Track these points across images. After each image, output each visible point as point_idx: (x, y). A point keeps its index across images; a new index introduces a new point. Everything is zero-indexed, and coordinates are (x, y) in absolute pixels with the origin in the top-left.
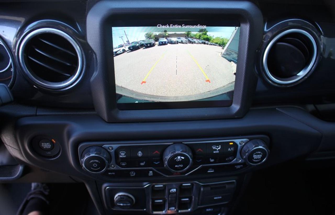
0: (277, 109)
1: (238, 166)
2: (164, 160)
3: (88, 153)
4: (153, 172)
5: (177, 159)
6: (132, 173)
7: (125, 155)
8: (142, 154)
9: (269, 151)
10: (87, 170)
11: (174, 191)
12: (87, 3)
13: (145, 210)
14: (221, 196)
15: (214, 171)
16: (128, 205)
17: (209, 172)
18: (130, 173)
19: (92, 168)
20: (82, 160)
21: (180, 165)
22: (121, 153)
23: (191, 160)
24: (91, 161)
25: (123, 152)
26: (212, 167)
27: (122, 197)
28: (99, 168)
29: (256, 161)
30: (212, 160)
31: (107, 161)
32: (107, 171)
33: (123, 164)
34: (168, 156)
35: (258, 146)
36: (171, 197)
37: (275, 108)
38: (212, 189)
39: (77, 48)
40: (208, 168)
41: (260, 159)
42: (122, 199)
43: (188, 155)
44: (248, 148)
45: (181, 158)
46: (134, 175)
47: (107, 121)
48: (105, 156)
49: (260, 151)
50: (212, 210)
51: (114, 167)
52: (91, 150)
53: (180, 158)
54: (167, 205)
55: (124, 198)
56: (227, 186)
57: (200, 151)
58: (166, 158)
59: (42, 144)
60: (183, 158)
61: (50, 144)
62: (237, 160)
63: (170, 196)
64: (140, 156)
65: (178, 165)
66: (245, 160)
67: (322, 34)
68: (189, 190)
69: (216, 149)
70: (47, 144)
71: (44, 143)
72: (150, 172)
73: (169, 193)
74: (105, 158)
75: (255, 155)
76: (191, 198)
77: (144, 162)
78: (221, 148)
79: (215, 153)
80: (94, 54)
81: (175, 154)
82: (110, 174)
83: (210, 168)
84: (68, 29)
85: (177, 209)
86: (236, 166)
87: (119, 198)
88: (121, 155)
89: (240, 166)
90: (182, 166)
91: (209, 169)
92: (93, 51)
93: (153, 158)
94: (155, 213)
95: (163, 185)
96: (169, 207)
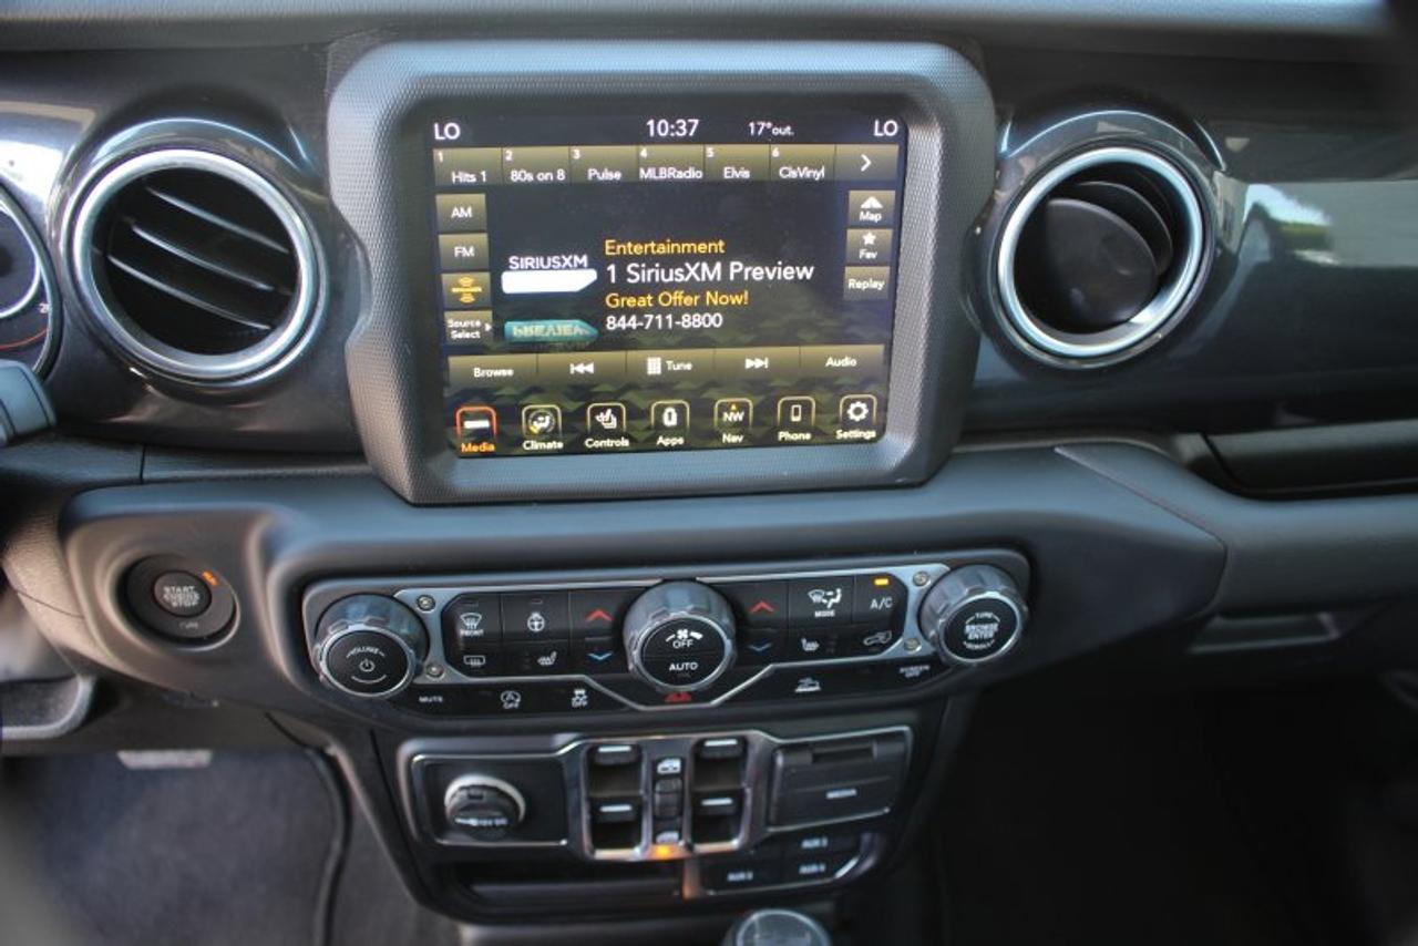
0: (1058, 450)
1: (912, 669)
2: (627, 643)
3: (342, 620)
4: (589, 690)
5: (676, 639)
6: (510, 695)
7: (478, 627)
8: (543, 623)
9: (1025, 608)
10: (336, 687)
11: (675, 768)
12: (330, 55)
13: (564, 842)
14: (857, 788)
15: (820, 685)
16: (499, 822)
17: (800, 690)
18: (502, 695)
19: (353, 678)
20: (318, 646)
21: (687, 664)
22: (466, 618)
23: (728, 643)
24: (353, 652)
25: (471, 617)
26: (814, 673)
27: (473, 792)
28: (384, 677)
29: (977, 647)
30: (811, 647)
31: (411, 651)
32: (414, 691)
33: (475, 663)
34: (640, 629)
35: (982, 592)
36: (661, 793)
37: (1052, 448)
38: (816, 758)
39: (295, 225)
40: (796, 676)
41: (993, 641)
42: (475, 801)
43: (717, 623)
44: (946, 597)
45: (690, 638)
46: (516, 705)
47: (409, 498)
48: (404, 631)
49: (988, 611)
50: (825, 842)
51: (439, 673)
52: (353, 609)
53: (686, 636)
54: (647, 825)
55: (480, 797)
56: (876, 749)
57: (762, 609)
58: (633, 639)
59: (163, 592)
60: (698, 636)
61: (195, 590)
62: (905, 646)
63: (658, 788)
64: (537, 630)
65: (679, 661)
66: (933, 644)
67: (1218, 166)
68: (731, 763)
69: (825, 601)
70: (185, 589)
71: (173, 588)
72: (577, 692)
73: (656, 778)
74: (406, 638)
75: (971, 623)
76: (738, 796)
77: (554, 654)
78: (842, 599)
79: (821, 618)
80: (357, 248)
81: (665, 620)
82: (423, 700)
83: (803, 677)
84: (256, 153)
85: (689, 840)
86: (902, 670)
87: (461, 798)
88: (466, 628)
89: (921, 668)
90: (694, 666)
91: (801, 681)
92: (356, 236)
93: (588, 639)
94: (604, 854)
95: (633, 746)
96: (656, 832)
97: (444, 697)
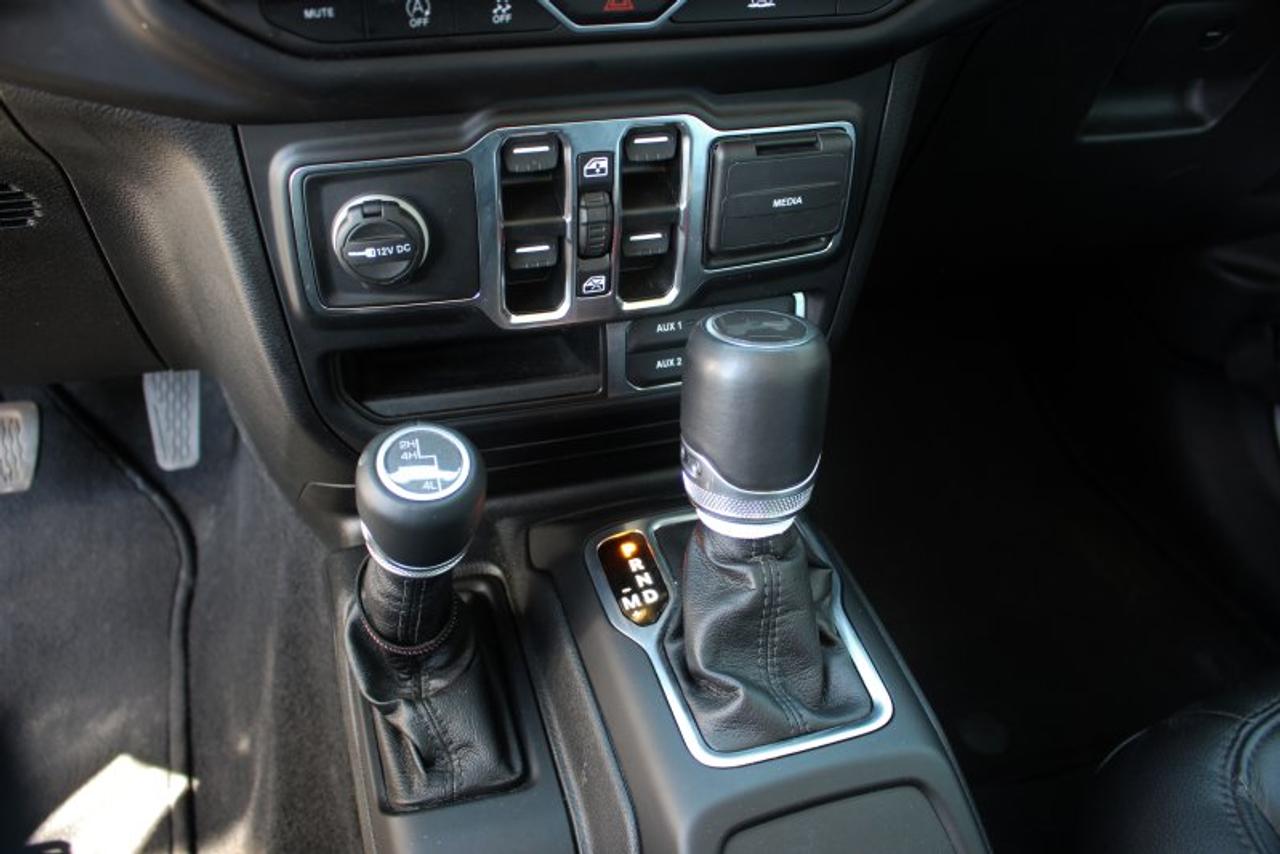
6: (417, 2)
11: (602, 171)
13: (478, 295)
14: (803, 195)
16: (399, 248)
17: (753, 6)
27: (367, 210)
36: (587, 208)
42: (372, 220)
46: (425, 22)
54: (571, 267)
55: (378, 214)
63: (583, 203)
85: (617, 295)
87: (353, 220)
94: (519, 320)
96: (581, 278)
97: (335, 12)
